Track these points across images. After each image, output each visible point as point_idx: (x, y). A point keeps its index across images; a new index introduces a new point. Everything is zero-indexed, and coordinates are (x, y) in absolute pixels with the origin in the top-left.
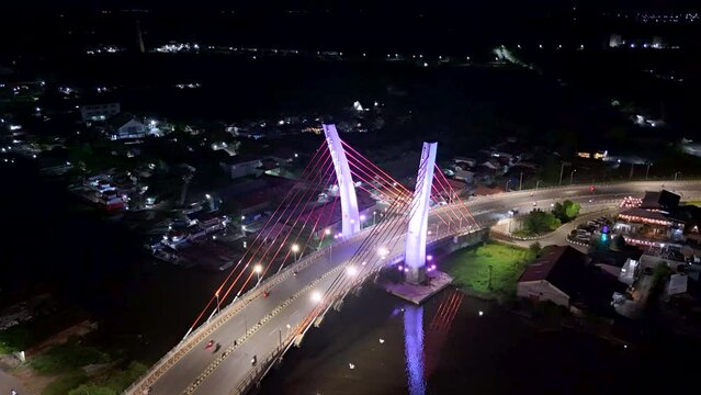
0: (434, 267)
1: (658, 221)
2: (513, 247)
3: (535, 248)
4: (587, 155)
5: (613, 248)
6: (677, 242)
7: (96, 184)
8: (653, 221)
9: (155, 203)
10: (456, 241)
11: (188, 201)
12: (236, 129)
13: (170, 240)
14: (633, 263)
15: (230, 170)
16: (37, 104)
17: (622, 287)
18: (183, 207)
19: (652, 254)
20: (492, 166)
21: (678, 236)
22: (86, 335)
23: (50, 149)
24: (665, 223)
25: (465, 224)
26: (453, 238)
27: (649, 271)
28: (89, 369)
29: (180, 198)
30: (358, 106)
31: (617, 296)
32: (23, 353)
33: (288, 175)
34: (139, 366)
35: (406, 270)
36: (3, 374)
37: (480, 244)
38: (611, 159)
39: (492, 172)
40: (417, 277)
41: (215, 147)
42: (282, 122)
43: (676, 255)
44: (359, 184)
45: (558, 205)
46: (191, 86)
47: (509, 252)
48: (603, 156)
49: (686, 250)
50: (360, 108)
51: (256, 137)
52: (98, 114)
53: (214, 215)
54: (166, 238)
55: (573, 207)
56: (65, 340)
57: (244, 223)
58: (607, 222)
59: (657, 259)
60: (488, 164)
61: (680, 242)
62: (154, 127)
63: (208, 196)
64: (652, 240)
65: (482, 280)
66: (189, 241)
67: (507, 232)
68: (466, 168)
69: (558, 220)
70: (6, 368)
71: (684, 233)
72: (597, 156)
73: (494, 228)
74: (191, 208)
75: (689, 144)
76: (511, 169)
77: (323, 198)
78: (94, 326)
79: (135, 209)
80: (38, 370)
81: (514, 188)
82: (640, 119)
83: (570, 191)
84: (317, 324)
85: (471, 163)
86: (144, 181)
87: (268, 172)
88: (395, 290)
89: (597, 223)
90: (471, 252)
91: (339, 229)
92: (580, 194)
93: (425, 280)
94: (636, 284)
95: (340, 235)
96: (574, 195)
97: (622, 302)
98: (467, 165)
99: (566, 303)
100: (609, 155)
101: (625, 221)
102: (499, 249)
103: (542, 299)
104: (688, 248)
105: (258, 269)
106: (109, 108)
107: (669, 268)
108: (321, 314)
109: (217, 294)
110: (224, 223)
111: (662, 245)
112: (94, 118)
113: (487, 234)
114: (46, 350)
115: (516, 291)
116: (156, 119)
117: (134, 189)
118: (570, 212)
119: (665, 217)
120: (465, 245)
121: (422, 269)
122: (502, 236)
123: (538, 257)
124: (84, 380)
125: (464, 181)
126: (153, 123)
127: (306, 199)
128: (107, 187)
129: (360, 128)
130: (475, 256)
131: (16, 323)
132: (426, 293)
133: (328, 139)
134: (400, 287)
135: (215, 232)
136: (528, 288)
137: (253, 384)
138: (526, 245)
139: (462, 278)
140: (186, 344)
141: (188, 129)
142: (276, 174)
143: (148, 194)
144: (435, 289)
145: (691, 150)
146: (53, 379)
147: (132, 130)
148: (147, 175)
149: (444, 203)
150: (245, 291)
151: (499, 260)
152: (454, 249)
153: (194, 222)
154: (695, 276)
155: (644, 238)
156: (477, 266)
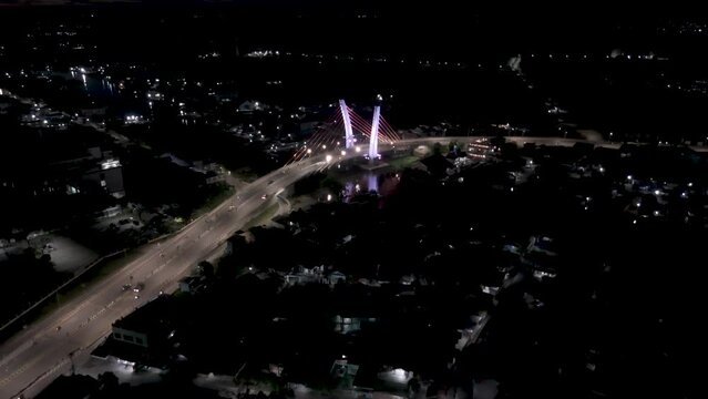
4: (495, 125)
6: (490, 155)
7: (235, 130)
10: (395, 152)
12: (304, 108)
17: (452, 166)
21: (492, 153)
24: (487, 147)
25: (402, 147)
30: (380, 97)
31: (449, 169)
33: (328, 129)
35: (369, 159)
40: (372, 161)
41: (292, 116)
45: (451, 143)
46: (276, 83)
47: (417, 157)
51: (315, 112)
52: (225, 98)
62: (257, 106)
63: (289, 135)
67: (423, 153)
71: (495, 151)
72: (502, 126)
73: (416, 150)
88: (363, 167)
93: (377, 163)
98: (424, 128)
100: (510, 126)
101: (473, 147)
104: (496, 158)
105: (310, 151)
106: (231, 96)
109: (294, 156)
110: (296, 145)
111: (484, 156)
112: (223, 100)
113: (412, 152)
116: (258, 101)
117: (254, 132)
120: (401, 156)
121: (376, 159)
122: (418, 153)
132: (376, 167)
133: (341, 107)
140: (284, 168)
141: (277, 107)
144: (380, 167)
147: (247, 107)
150: (304, 158)
152: (394, 157)
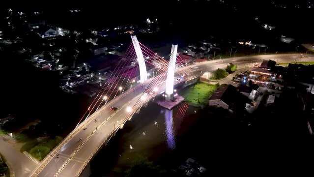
0: (177, 95)
1: (266, 74)
2: (209, 85)
3: (218, 85)
4: (243, 44)
5: (248, 85)
6: (273, 82)
7: (37, 58)
8: (264, 73)
9: (63, 67)
10: (186, 82)
11: (76, 66)
12: (96, 32)
13: (69, 84)
14: (255, 91)
15: (94, 51)
16: (8, 20)
17: (250, 101)
18: (74, 69)
19: (263, 87)
20: (203, 49)
21: (274, 79)
22: (37, 125)
23: (15, 42)
24: (268, 74)
25: (190, 76)
26: (185, 82)
27: (261, 94)
28: (39, 139)
29: (73, 65)
30: (149, 21)
31: (247, 105)
32: (11, 134)
33: (119, 54)
34: (59, 138)
35: (166, 96)
36: (4, 142)
37: (196, 84)
38: (252, 44)
39: (203, 51)
40: (170, 98)
41: (87, 41)
42: (116, 29)
43: (272, 87)
44: (148, 58)
45: (228, 66)
46: (76, 11)
47: (207, 87)
48: (249, 43)
49: (277, 85)
50: (149, 22)
51: (105, 36)
52: (36, 26)
53: (87, 73)
54: (67, 83)
55: (234, 67)
56: (28, 128)
57: (100, 76)
58: (247, 73)
59: (265, 89)
60: (201, 48)
61: (274, 82)
62: (60, 32)
63: (85, 64)
64: (264, 81)
65: (196, 99)
66: (77, 84)
67: (207, 78)
68: (193, 50)
69: (228, 73)
70: (5, 140)
71: (276, 78)
72: (247, 43)
73: (202, 77)
74: (78, 69)
75: (284, 38)
76: (211, 50)
77: (133, 64)
78: (40, 121)
79: (54, 70)
80: (18, 140)
81: (212, 59)
82: (266, 26)
83: (234, 60)
84: (129, 119)
85: (195, 48)
86: (57, 57)
87: (110, 53)
88: (160, 103)
89: (243, 73)
90: (192, 87)
91: (139, 78)
92: (237, 61)
93: (173, 99)
94: (255, 99)
95: (140, 81)
96: (235, 61)
97: (249, 107)
98: (193, 48)
99: (227, 108)
100: (251, 43)
101: (253, 73)
102: (204, 85)
103: (219, 106)
104: (277, 84)
105: (105, 98)
106: (40, 23)
107: (269, 92)
108: (131, 116)
109: (89, 109)
110: (92, 76)
111: (267, 83)
112: (34, 27)
113: (199, 79)
114: (21, 132)
115: (208, 104)
116: (61, 28)
117: (53, 61)
118: (233, 69)
119: (269, 72)
120: (190, 84)
121: (172, 95)
122: (205, 80)
123: (218, 89)
124: (37, 144)
125: (191, 56)
126: (60, 29)
127: (126, 65)
128: (42, 61)
129: (149, 31)
130: (193, 89)
131: (7, 121)
132: (173, 105)
133: (133, 42)
134: (163, 102)
135: (88, 80)
136: (213, 102)
137: (104, 145)
138: (214, 83)
139: (188, 99)
140: (77, 129)
141: (75, 32)
142: (113, 54)
143: (59, 63)
144: (177, 103)
145: (285, 40)
146: (24, 144)
147: (51, 33)
148: (58, 55)
149: (183, 66)
150: (100, 107)
151: (203, 90)
152: (185, 86)
153: (79, 76)
154: (278, 96)
155: (261, 80)
156: (194, 93)
